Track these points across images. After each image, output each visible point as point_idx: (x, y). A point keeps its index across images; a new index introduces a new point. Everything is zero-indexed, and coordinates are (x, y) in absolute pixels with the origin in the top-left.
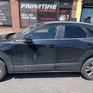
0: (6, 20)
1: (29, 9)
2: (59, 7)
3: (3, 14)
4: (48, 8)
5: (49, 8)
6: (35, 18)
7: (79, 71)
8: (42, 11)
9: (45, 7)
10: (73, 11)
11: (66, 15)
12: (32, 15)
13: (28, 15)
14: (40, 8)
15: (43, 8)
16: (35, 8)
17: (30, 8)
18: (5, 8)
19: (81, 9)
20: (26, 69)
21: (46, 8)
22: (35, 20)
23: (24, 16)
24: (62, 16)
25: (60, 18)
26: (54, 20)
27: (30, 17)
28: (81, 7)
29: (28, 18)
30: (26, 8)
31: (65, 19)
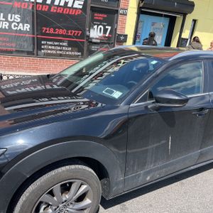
2: (89, 5)
4: (62, 4)
6: (27, 27)
8: (45, 9)
11: (104, 26)
12: (17, 17)
13: (5, 17)
15: (49, 2)
21: (56, 3)
22: (26, 32)
24: (96, 27)
25: (91, 30)
31: (102, 34)
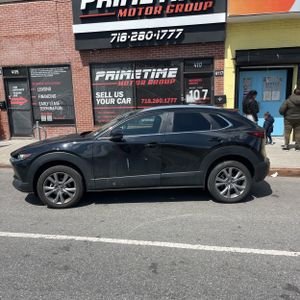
0: (60, 108)
1: (114, 81)
2: (183, 73)
3: (54, 96)
4: (157, 77)
5: (161, 75)
6: (129, 100)
7: (203, 187)
8: (143, 83)
9: (150, 74)
10: (216, 80)
11: (200, 90)
12: (121, 94)
13: (112, 94)
14: (139, 77)
15: (146, 77)
16: (128, 78)
17: (117, 78)
18: (58, 83)
19: (234, 75)
20: (114, 184)
21: (152, 77)
22: (128, 105)
23: (103, 98)
24: (191, 92)
25: (187, 96)
26: (173, 104)
27: (116, 99)
28: (233, 70)
29: (112, 101)
30: (107, 78)
31: (198, 98)
